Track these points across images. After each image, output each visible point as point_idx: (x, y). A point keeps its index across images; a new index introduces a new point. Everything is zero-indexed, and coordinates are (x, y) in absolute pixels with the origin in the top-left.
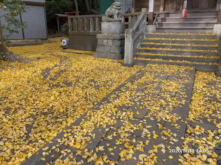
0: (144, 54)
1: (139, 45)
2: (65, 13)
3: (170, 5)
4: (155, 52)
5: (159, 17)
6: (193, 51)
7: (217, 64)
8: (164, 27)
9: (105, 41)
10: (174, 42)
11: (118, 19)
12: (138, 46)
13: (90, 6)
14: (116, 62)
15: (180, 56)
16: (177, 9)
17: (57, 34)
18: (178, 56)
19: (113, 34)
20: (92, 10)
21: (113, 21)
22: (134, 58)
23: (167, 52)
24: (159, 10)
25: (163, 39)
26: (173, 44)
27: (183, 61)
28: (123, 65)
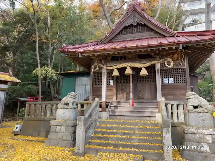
0: (96, 141)
1: (92, 131)
2: (29, 97)
3: (121, 95)
4: (107, 139)
5: (112, 105)
6: (140, 138)
7: (162, 152)
8: (116, 114)
9: (59, 127)
10: (124, 129)
11: (73, 107)
12: (91, 133)
13: (55, 92)
14: (67, 150)
15: (130, 143)
16: (127, 98)
17: (14, 118)
18: (128, 143)
19: (67, 120)
20: (56, 95)
21: (68, 108)
22: (86, 146)
23: (118, 139)
24: (113, 99)
25: (114, 125)
26: (123, 131)
27: (132, 148)
28: (74, 154)
